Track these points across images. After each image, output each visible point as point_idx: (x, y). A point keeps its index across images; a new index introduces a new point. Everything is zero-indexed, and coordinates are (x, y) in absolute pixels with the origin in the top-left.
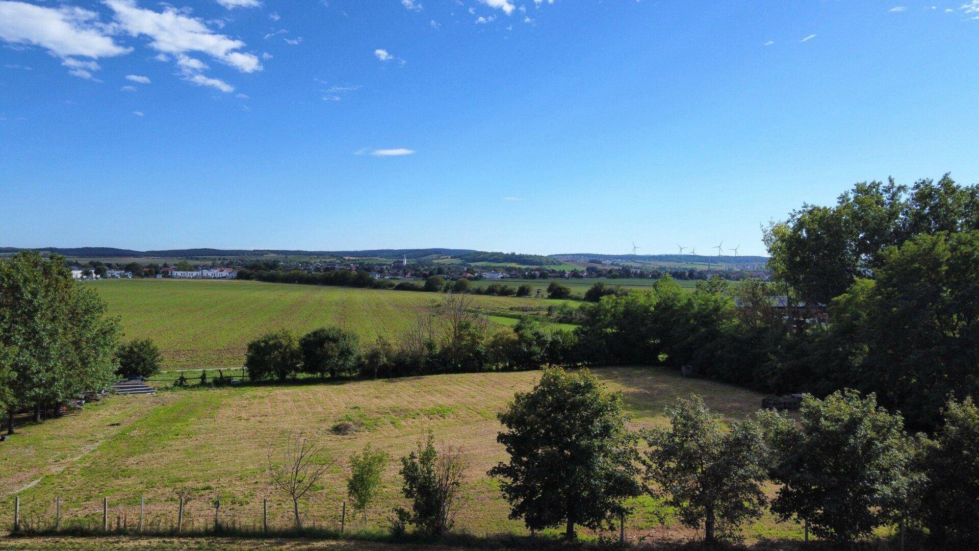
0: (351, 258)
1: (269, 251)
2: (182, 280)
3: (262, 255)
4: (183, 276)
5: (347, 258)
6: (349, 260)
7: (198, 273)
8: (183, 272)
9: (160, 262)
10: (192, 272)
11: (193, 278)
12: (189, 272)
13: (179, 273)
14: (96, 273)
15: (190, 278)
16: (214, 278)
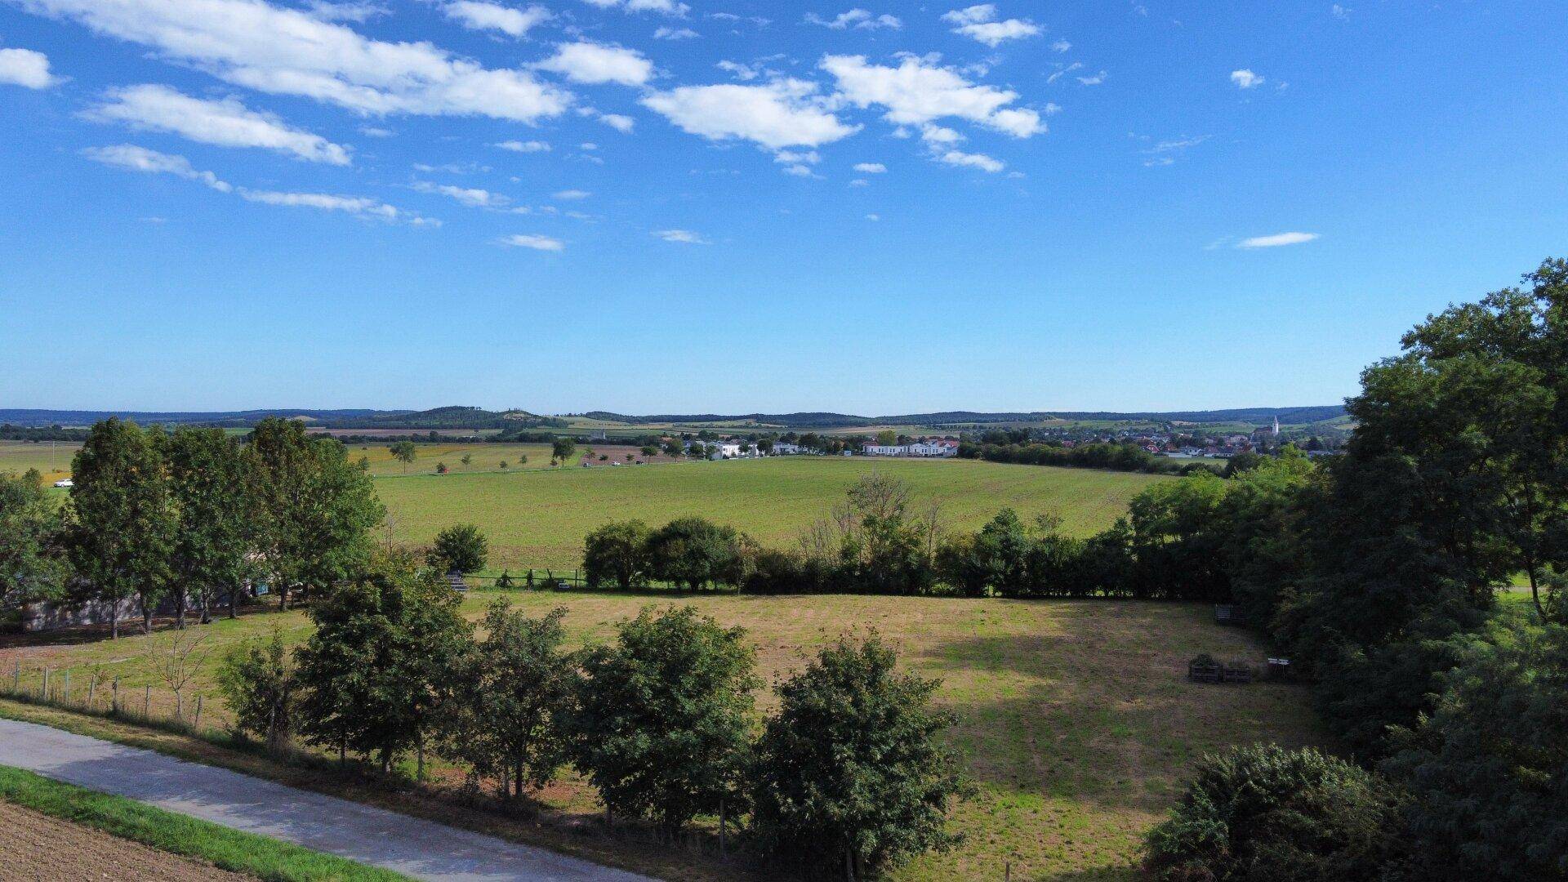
0: (1185, 423)
1: (1055, 413)
2: (880, 459)
3: (1042, 420)
4: (881, 452)
5: (1177, 423)
6: (1180, 427)
7: (903, 448)
8: (881, 448)
9: (898, 431)
10: (894, 447)
11: (896, 456)
12: (889, 448)
13: (876, 449)
14: (760, 449)
15: (890, 456)
16: (926, 456)
